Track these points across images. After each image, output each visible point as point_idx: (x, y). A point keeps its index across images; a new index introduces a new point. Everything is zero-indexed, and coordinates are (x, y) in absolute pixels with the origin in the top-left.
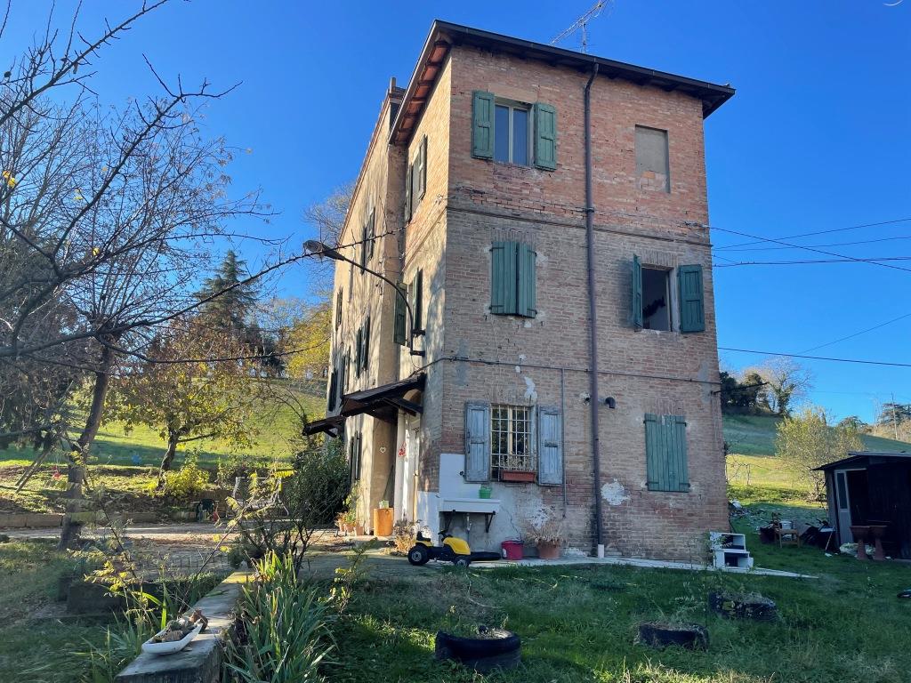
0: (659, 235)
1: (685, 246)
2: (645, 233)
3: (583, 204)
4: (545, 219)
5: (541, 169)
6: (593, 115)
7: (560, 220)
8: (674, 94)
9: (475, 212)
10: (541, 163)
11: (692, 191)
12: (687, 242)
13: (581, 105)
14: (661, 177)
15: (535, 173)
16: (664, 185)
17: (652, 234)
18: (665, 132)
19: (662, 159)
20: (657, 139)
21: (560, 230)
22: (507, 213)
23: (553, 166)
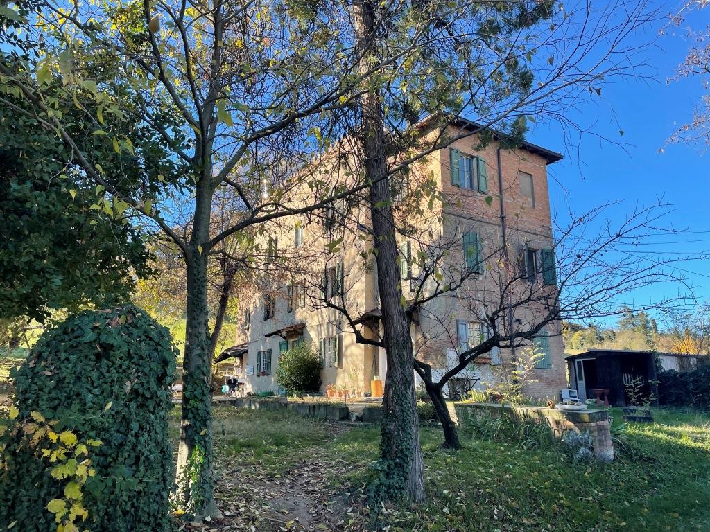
0: (532, 232)
1: (543, 238)
2: (526, 230)
3: (499, 213)
4: (484, 220)
5: (482, 193)
6: (502, 164)
7: (491, 221)
8: (534, 156)
9: (454, 215)
10: (482, 190)
11: (544, 208)
12: (544, 236)
13: (496, 158)
14: (530, 200)
15: (479, 194)
16: (532, 204)
17: (529, 231)
18: (531, 175)
19: (530, 190)
20: (527, 179)
21: (491, 227)
22: (469, 216)
23: (486, 191)
